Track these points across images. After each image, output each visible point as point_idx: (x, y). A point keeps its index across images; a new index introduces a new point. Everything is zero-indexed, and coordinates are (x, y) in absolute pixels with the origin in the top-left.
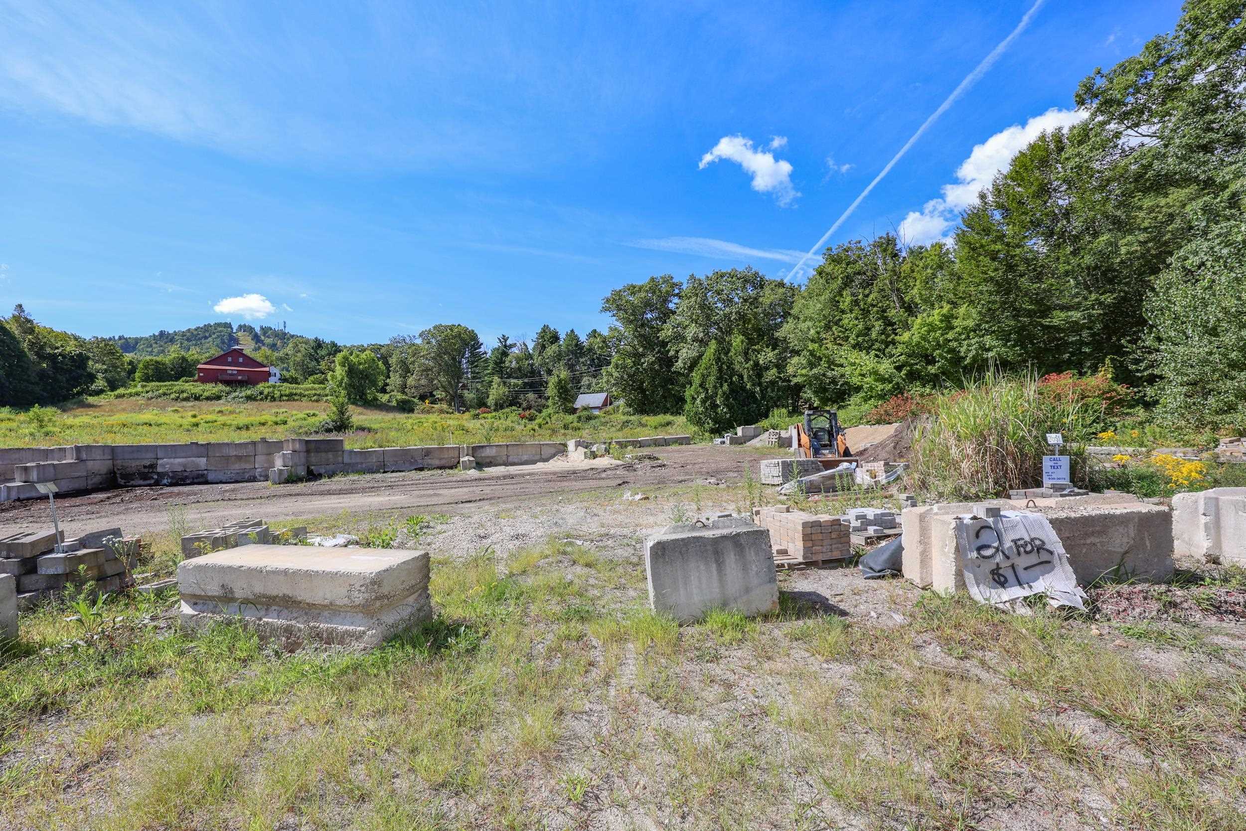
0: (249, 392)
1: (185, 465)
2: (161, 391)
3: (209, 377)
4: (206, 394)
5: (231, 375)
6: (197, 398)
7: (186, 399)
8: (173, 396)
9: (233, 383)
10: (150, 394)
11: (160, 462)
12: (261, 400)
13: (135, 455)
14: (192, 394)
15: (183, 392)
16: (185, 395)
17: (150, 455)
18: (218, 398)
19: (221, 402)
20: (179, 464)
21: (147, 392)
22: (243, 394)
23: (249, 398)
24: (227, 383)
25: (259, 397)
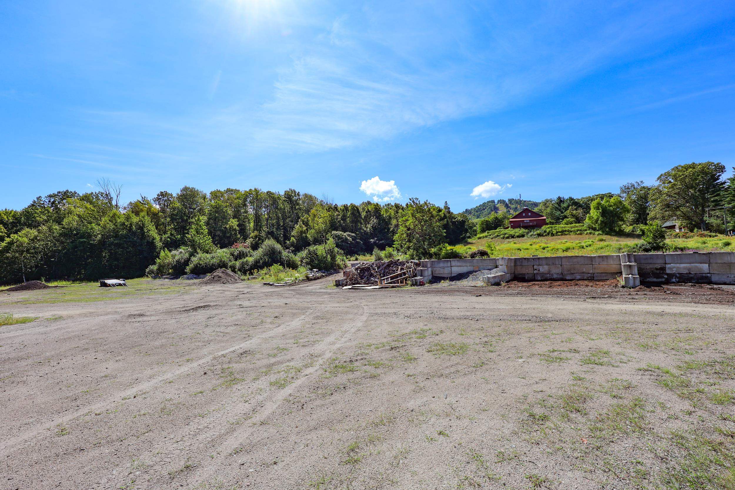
0: (538, 232)
1: (689, 269)
2: (496, 234)
3: (515, 225)
4: (517, 234)
5: (527, 223)
6: (513, 237)
7: (508, 238)
8: (502, 236)
9: (529, 227)
10: (492, 236)
11: (668, 266)
12: (546, 235)
13: (650, 261)
14: (510, 235)
15: (505, 234)
16: (507, 235)
17: (660, 261)
18: (523, 236)
19: (525, 238)
20: (684, 268)
21: (490, 235)
22: (535, 233)
23: (539, 235)
24: (525, 227)
25: (544, 234)
